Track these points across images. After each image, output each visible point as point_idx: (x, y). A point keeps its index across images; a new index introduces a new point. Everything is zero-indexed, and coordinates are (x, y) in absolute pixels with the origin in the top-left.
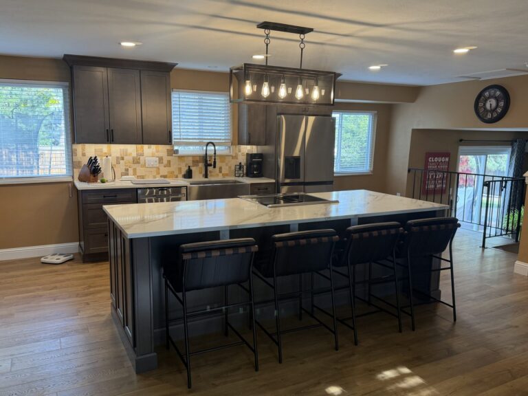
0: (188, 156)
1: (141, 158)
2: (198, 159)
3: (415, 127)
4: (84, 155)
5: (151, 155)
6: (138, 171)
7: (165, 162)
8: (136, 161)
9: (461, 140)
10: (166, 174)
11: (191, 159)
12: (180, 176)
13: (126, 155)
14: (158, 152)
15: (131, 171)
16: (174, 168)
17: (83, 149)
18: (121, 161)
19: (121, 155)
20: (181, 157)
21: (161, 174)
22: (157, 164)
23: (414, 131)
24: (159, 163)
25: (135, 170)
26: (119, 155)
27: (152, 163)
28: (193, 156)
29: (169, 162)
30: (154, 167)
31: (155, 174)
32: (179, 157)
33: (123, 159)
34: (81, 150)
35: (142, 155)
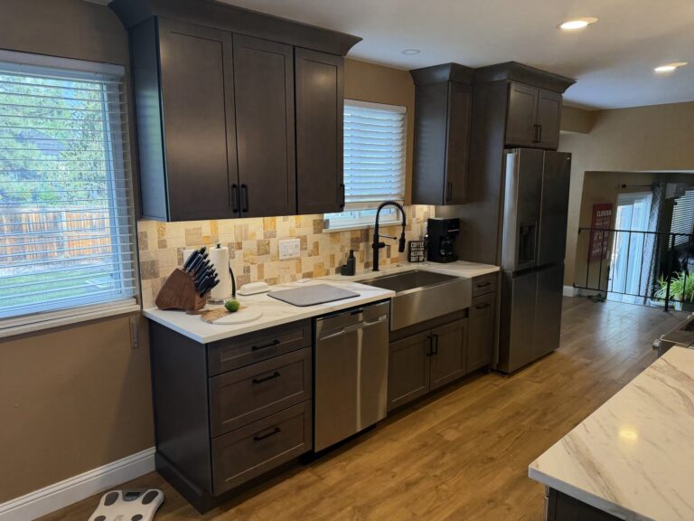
0: (344, 231)
1: (272, 240)
2: (358, 235)
3: (590, 170)
4: (162, 244)
5: (287, 234)
6: (266, 269)
7: (310, 246)
8: (263, 249)
9: (624, 186)
10: (311, 269)
11: (348, 236)
12: (333, 270)
13: (246, 239)
14: (298, 227)
15: (254, 272)
16: (323, 257)
17: (161, 232)
18: (238, 253)
19: (236, 238)
20: (334, 234)
21: (304, 271)
22: (297, 252)
23: (587, 174)
24: (302, 249)
25: (261, 268)
26: (232, 239)
27: (290, 251)
28: (353, 231)
29: (316, 245)
30: (293, 259)
31: (295, 273)
32: (331, 233)
33: (239, 246)
34: (156, 235)
35: (273, 235)
